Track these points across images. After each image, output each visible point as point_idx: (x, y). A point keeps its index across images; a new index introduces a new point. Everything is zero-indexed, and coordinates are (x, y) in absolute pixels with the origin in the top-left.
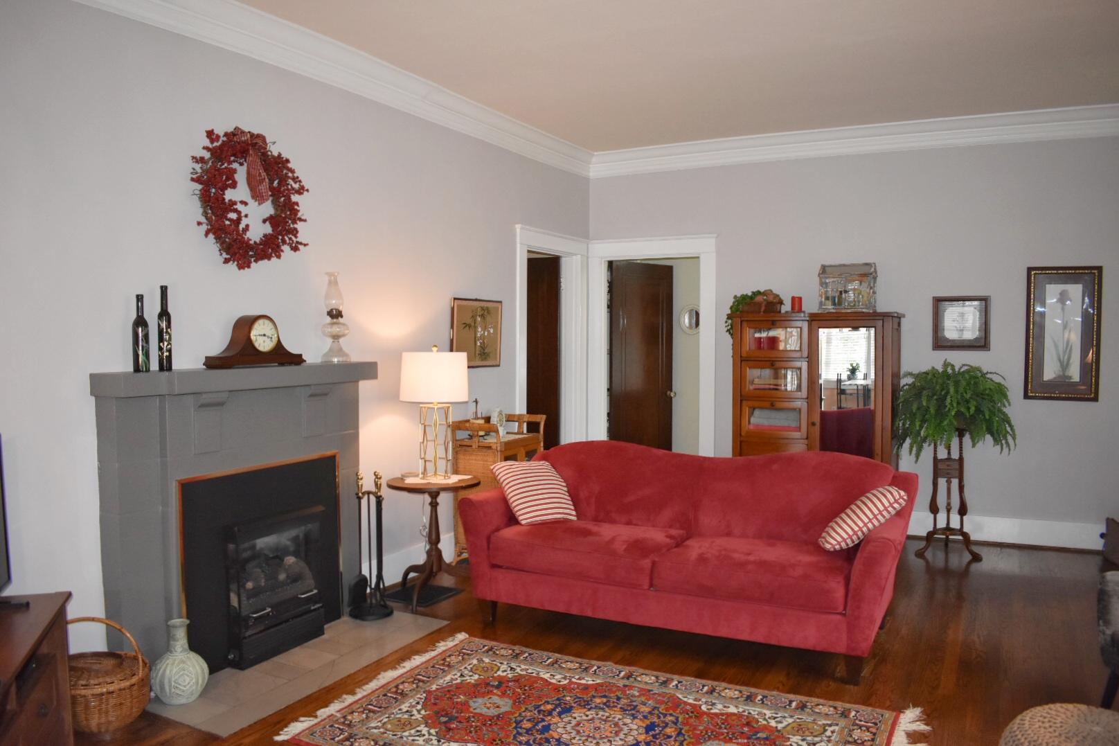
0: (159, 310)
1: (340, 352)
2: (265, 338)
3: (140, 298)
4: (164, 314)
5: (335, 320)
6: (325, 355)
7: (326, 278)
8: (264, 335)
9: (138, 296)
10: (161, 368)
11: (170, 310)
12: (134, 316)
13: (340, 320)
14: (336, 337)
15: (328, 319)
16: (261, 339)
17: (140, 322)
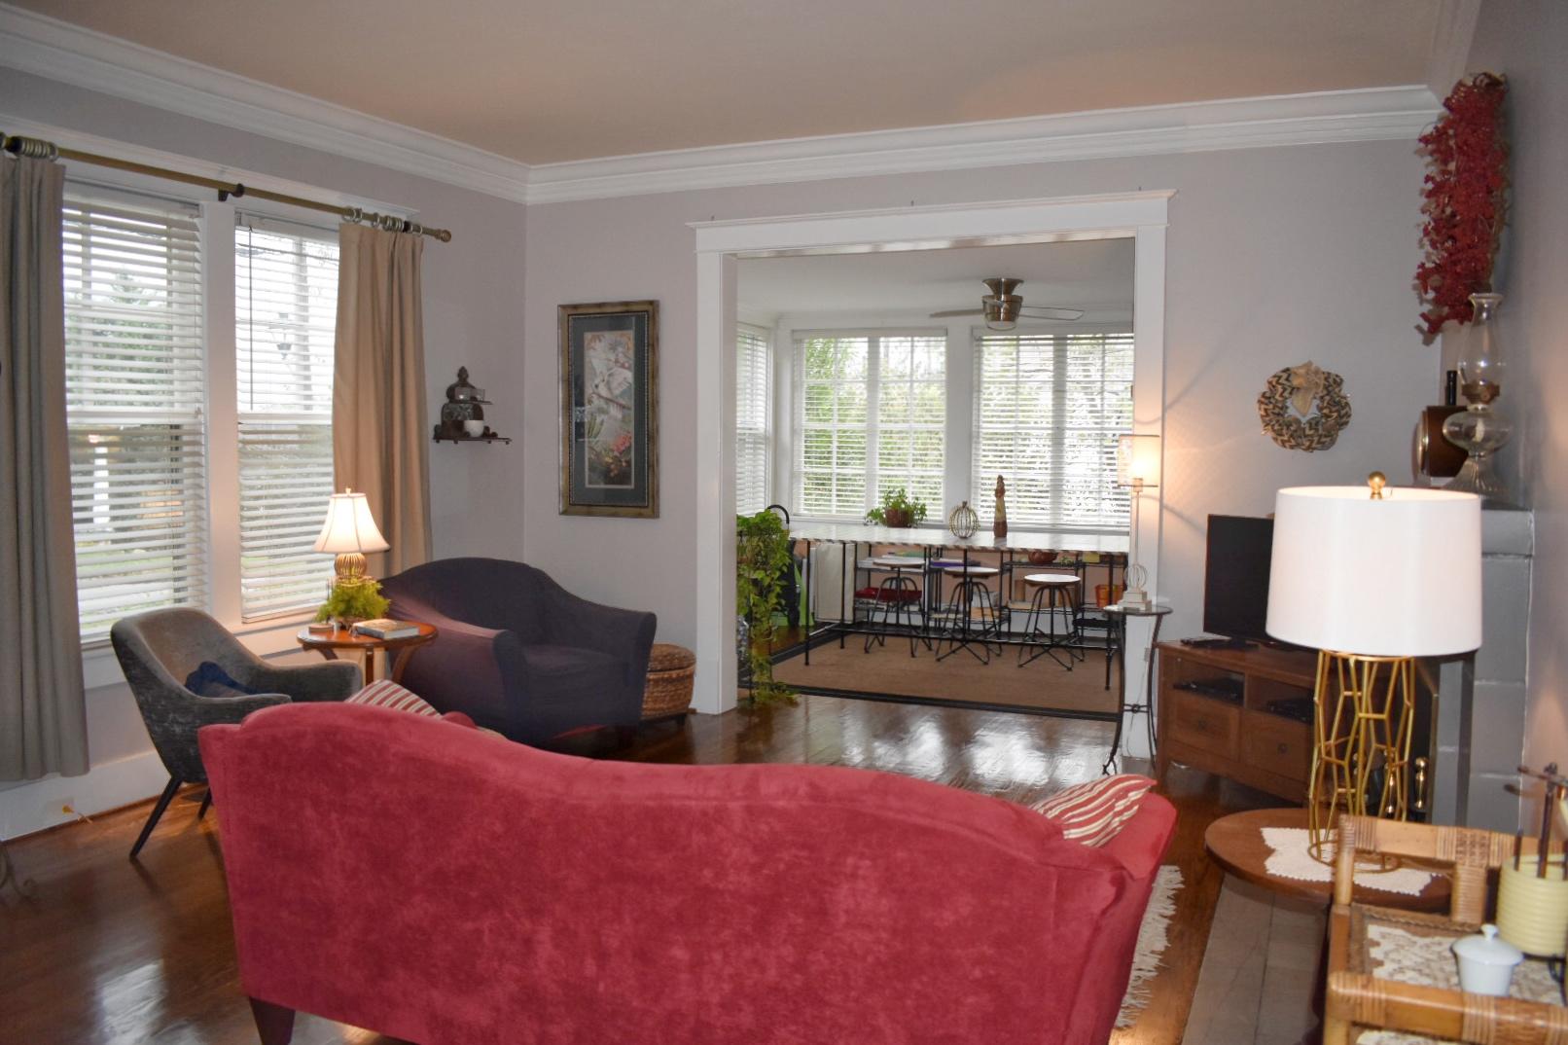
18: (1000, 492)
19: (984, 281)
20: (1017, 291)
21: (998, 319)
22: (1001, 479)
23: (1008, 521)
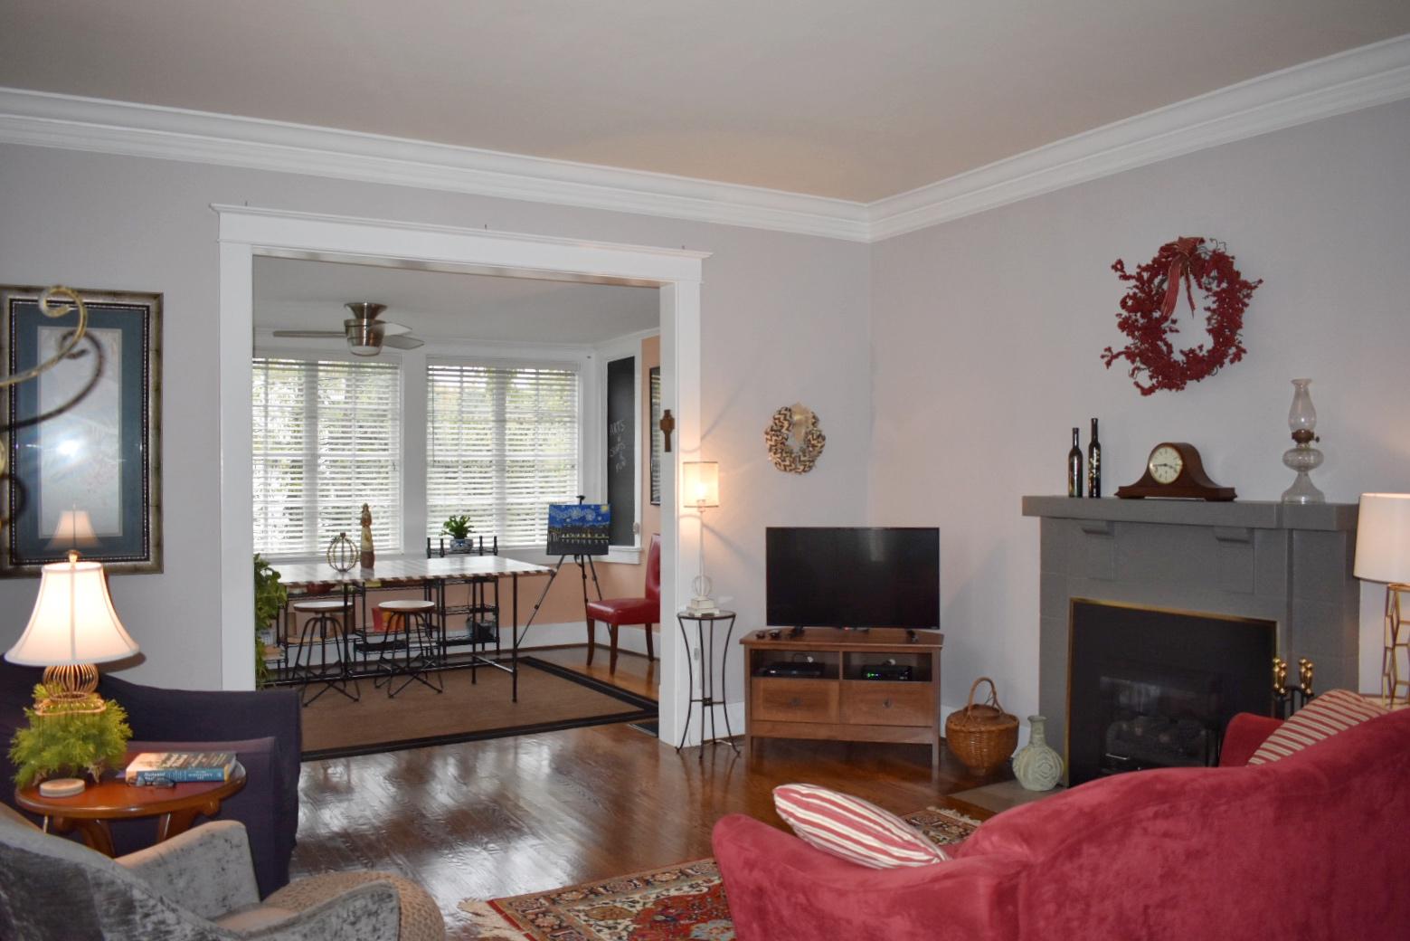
0: (1089, 441)
1: (1310, 489)
2: (1167, 468)
3: (1076, 431)
4: (1095, 444)
5: (1303, 445)
6: (1287, 493)
7: (1293, 389)
8: (1165, 465)
9: (1074, 429)
10: (1091, 495)
11: (1099, 441)
12: (1070, 447)
13: (1312, 444)
14: (1303, 468)
15: (1294, 444)
16: (1162, 470)
17: (1076, 452)
18: (366, 521)
19: (349, 305)
20: (379, 317)
21: (360, 344)
22: (366, 507)
23: (375, 553)
